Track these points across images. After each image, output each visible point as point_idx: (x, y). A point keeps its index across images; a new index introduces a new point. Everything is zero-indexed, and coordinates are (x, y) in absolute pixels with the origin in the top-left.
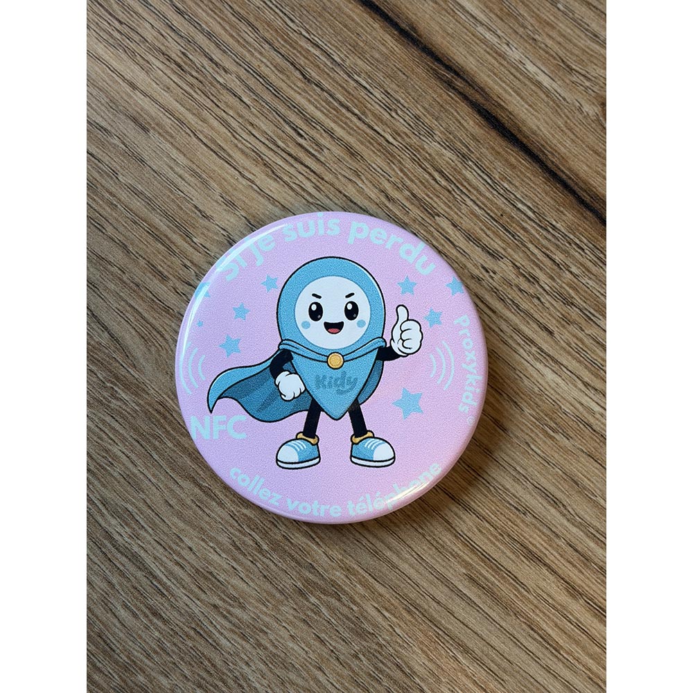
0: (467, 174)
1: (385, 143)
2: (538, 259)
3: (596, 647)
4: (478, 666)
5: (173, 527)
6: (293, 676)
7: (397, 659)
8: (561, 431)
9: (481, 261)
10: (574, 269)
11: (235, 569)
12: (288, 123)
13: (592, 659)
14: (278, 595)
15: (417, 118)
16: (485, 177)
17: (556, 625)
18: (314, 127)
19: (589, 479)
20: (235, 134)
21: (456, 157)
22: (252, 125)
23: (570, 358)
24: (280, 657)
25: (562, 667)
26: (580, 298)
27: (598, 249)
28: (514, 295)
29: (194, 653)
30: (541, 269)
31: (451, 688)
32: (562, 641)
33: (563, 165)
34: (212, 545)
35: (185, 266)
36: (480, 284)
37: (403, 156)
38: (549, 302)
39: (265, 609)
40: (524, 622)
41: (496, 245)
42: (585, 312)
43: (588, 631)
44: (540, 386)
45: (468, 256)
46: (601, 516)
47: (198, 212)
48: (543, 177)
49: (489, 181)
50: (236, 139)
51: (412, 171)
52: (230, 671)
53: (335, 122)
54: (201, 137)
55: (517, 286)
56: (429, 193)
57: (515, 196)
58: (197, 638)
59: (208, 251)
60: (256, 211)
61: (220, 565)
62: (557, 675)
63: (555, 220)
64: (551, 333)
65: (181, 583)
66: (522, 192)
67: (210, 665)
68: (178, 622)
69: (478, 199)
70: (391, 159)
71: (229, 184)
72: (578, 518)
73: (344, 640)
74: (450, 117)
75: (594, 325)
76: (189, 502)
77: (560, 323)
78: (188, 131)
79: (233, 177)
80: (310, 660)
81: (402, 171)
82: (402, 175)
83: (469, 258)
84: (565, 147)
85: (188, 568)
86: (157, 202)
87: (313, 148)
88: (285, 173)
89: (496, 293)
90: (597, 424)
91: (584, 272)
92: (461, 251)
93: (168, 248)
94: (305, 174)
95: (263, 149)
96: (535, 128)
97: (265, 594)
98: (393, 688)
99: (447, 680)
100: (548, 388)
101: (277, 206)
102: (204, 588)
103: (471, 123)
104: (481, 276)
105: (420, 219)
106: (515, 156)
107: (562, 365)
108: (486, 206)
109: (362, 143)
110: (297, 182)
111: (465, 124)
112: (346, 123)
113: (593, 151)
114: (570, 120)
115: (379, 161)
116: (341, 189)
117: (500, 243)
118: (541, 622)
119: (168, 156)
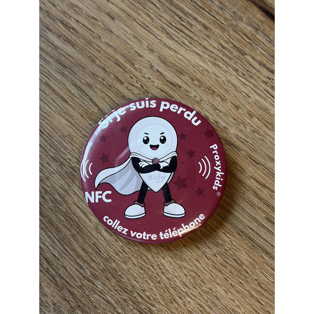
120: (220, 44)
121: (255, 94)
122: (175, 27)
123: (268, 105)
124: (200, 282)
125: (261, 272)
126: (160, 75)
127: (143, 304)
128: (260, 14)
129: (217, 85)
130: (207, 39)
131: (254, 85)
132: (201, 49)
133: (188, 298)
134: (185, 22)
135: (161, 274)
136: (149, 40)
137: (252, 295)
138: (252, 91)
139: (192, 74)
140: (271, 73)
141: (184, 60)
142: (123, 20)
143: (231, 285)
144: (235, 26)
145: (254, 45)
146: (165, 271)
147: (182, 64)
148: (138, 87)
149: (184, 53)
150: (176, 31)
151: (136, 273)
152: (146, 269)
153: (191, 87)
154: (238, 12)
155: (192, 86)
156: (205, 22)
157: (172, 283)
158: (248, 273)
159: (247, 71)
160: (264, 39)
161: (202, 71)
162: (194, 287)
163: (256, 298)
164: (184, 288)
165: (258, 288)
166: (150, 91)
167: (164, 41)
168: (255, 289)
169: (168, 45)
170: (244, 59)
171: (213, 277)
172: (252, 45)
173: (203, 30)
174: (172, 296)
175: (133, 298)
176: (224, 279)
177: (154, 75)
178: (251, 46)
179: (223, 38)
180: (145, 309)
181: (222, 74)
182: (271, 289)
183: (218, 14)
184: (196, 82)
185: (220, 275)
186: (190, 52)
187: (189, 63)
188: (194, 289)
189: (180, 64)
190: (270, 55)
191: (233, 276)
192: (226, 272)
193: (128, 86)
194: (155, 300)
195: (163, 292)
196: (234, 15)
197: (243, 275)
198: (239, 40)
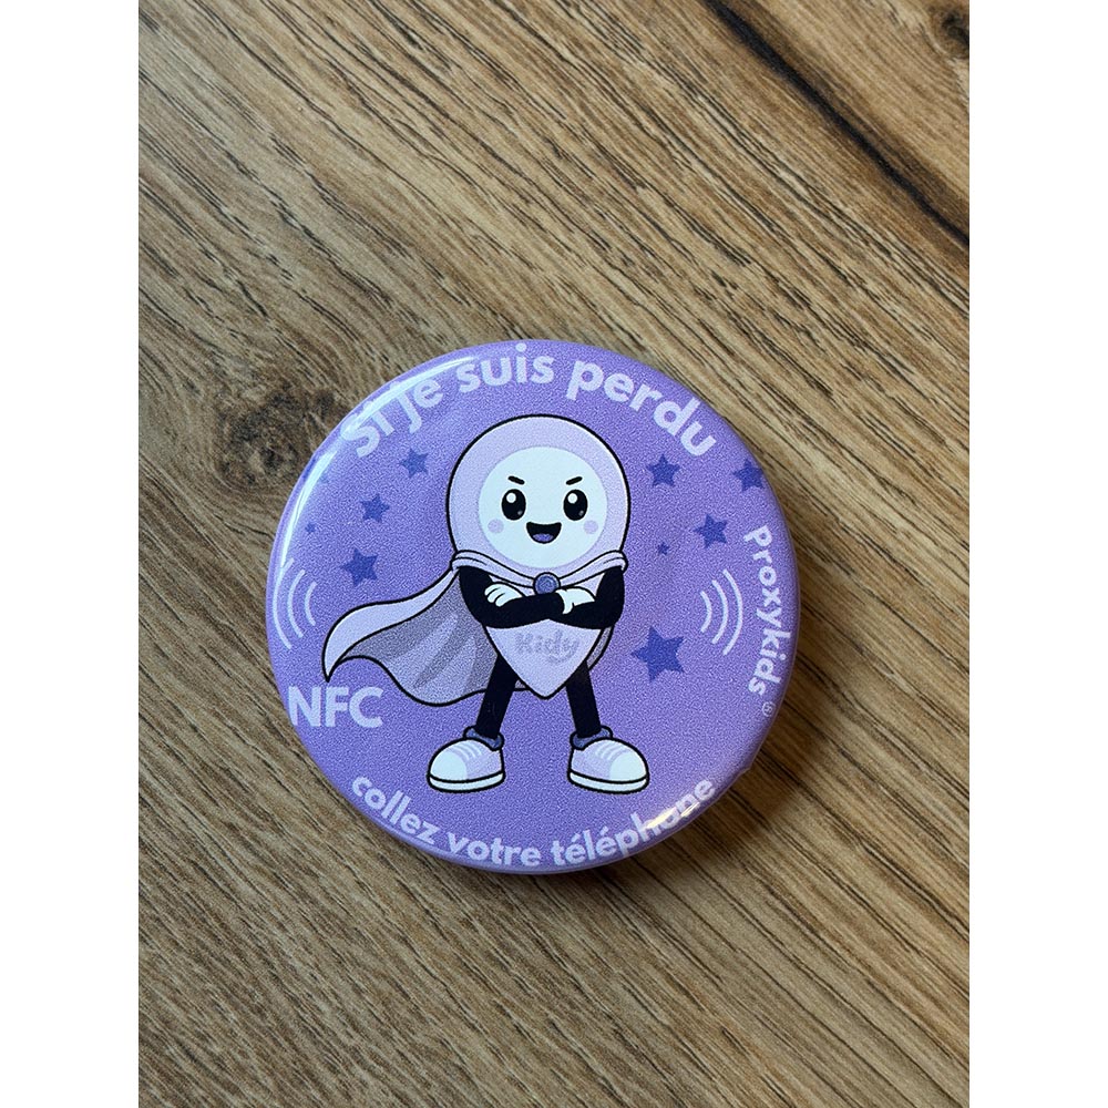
0: (695, 119)
1: (555, 60)
2: (810, 266)
3: (882, 931)
4: (675, 951)
5: (167, 691)
6: (358, 951)
7: (538, 932)
8: (836, 559)
9: (713, 267)
10: (871, 286)
11: (269, 766)
12: (392, 21)
13: (874, 950)
14: (339, 813)
15: (614, 19)
16: (726, 124)
17: (814, 888)
18: (437, 29)
19: (881, 643)
20: (302, 36)
21: (677, 88)
22: (330, 20)
23: (858, 437)
24: (337, 917)
25: (821, 961)
26: (880, 336)
27: (914, 253)
28: (766, 326)
29: (192, 904)
30: (814, 283)
31: (628, 986)
32: (821, 915)
33: (861, 109)
34: (230, 723)
35: (207, 253)
36: (708, 305)
37: (587, 84)
38: (827, 340)
39: (315, 835)
40: (758, 880)
41: (740, 239)
42: (887, 358)
43: (869, 902)
44: (804, 483)
45: (690, 257)
46: (899, 706)
47: (232, 164)
48: (826, 128)
49: (732, 130)
50: (303, 44)
51: (601, 108)
52: (251, 936)
53: (472, 21)
54: (244, 39)
55: (772, 311)
56: (627, 147)
57: (777, 159)
58: (198, 878)
59: (245, 230)
60: (331, 165)
61: (243, 759)
62: (812, 975)
63: (843, 202)
64: (827, 393)
65: (174, 785)
66: (788, 152)
67: (217, 925)
68: (168, 851)
69: (711, 160)
70: (565, 86)
71: (288, 118)
72: (859, 708)
73: (448, 895)
74: (669, 20)
75: (901, 382)
76: (195, 651)
77: (844, 376)
78: (223, 29)
79: (293, 107)
80: (388, 926)
81: (583, 107)
82: (582, 114)
83: (693, 260)
84: (865, 79)
85: (188, 759)
86: (165, 146)
87: (433, 64)
88: (382, 104)
89: (735, 321)
90: (899, 550)
91: (887, 291)
92: (679, 247)
93: (178, 223)
94: (417, 107)
95: (347, 62)
96: (814, 45)
97: (317, 811)
98: (529, 980)
99: (621, 972)
100: (816, 484)
101: (366, 159)
102: (215, 795)
103: (705, 31)
104: (711, 291)
105: (611, 191)
106: (777, 91)
107: (843, 447)
108: (725, 174)
109: (517, 58)
110: (403, 120)
111: (695, 33)
112: (490, 24)
113: (913, 87)
114: (875, 33)
115: (544, 90)
116: (478, 134)
117: (746, 236)
118: (789, 882)
119: (188, 69)
120: (550, 142)
121: (662, 339)
122: (382, 66)
123: (706, 382)
124: (408, 1016)
125: (629, 991)
126: (314, 249)
127: (197, 1083)
128: (710, 29)
129: (528, 296)
130: (501, 119)
131: (663, 305)
132: (476, 155)
133: (361, 1071)
134: (421, 49)
135: (267, 983)
136: (281, 112)
137: (591, 1070)
138: (652, 327)
139: (437, 250)
140: (728, 261)
141: (410, 197)
142: (188, 30)
143: (518, 1029)
144: (610, 74)
145: (673, 147)
146: (285, 970)
147: (400, 211)
148: (229, 291)
149: (410, 167)
150: (387, 84)
151: (178, 974)
152: (216, 963)
153: (429, 300)
154: (625, 15)
155: (433, 295)
156: (499, 54)
157: (305, 1016)
158: (582, 993)
159: (642, 247)
160: (716, 126)
161: (475, 241)
162: (385, 1034)
163: (602, 1082)
164: (348, 1033)
165: (615, 1047)
166: (273, 310)
167: (336, 119)
168: (601, 1051)
169: (351, 133)
170: (633, 200)
171: (456, 1002)
172: (669, 147)
173: (487, 81)
174: (303, 1060)
175: (163, 1060)
176: (494, 1010)
177: (291, 247)
178: (663, 152)
179: (560, 118)
180: (206, 1101)
181: (548, 257)
182: (660, 1053)
183: (549, 20)
184: (447, 283)
185: (481, 995)
186: (432, 166)
187: (428, 209)
188: (382, 1040)
189: (390, 209)
190: (732, 191)
191: (527, 998)
192: (502, 985)
193: (192, 286)
194: (241, 1069)
195: (271, 1044)
196: (612, 31)
197: (563, 996)
198: (620, 127)
